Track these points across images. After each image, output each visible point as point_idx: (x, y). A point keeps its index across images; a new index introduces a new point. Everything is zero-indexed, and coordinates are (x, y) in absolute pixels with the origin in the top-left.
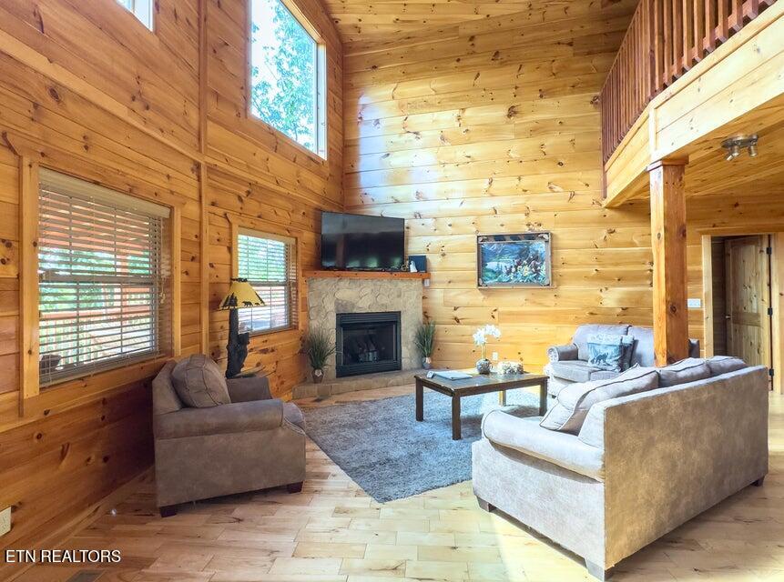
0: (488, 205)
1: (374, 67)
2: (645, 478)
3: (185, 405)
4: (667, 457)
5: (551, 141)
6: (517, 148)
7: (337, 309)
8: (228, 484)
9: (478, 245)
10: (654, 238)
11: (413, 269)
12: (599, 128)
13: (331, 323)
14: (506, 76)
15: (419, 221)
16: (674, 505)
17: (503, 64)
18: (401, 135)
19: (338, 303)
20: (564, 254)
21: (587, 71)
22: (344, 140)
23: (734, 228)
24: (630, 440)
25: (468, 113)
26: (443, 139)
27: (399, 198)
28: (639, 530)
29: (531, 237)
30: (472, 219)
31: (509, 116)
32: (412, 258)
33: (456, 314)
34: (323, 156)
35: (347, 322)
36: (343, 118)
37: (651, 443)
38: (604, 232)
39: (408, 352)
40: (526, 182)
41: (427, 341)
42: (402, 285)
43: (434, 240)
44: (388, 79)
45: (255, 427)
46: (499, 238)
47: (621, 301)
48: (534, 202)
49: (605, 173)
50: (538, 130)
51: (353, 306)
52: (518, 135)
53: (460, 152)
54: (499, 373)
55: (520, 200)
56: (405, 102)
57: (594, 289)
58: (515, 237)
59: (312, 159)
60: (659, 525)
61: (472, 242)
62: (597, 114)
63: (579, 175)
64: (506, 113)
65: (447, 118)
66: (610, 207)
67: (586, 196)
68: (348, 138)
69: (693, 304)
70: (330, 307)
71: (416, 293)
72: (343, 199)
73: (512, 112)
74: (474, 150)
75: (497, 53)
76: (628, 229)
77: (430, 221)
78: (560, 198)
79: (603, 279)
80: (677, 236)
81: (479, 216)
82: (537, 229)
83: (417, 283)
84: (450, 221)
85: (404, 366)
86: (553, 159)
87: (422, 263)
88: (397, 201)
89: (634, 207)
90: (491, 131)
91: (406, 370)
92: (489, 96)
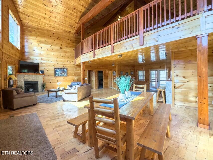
0: (56, 63)
1: (31, 32)
2: (81, 93)
3: (18, 94)
4: (82, 92)
5: (67, 54)
6: (62, 54)
7: (24, 80)
8: (26, 105)
9: (55, 69)
10: (81, 70)
11: (41, 73)
12: (74, 54)
13: (23, 83)
14: (60, 42)
15: (42, 64)
16: (83, 96)
17: (59, 40)
18: (38, 47)
19: (24, 79)
20: (69, 72)
21: (73, 45)
22: (22, 45)
23: (90, 69)
24: (79, 90)
25: (52, 46)
26: (47, 50)
27: (37, 59)
28: (80, 98)
29: (64, 69)
30: (53, 65)
31: (60, 49)
32: (40, 71)
33: (50, 81)
34: (19, 49)
35: (26, 83)
36: (22, 40)
37: (81, 90)
38: (75, 69)
39: (40, 89)
40: (63, 60)
41: (44, 86)
42: (38, 76)
43: (45, 68)
44: (35, 35)
45: (30, 96)
46: (58, 68)
47: (77, 79)
48: (64, 63)
49: (75, 60)
50: (65, 52)
51: (28, 80)
52: (62, 52)
53: (51, 53)
54: (61, 89)
55: (62, 63)
56: (39, 41)
57: (73, 77)
58: (61, 69)
59: (17, 49)
60: (82, 98)
61: (53, 69)
62: (74, 52)
63: (71, 60)
64: (60, 48)
65: (48, 46)
66: (76, 65)
67: (72, 63)
68: (23, 45)
69: (86, 79)
70: (23, 80)
71: (41, 77)
72: (22, 58)
73: (61, 48)
74: (54, 53)
75: (58, 38)
76: (78, 69)
77: (45, 64)
78: (68, 63)
79: (75, 75)
80: (84, 71)
81: (55, 64)
82: (65, 67)
83: (42, 75)
84: (49, 65)
85: (39, 91)
86: (68, 57)
87: (43, 72)
88: (37, 60)
89: (79, 66)
90: (57, 51)
91: (40, 92)
92: (57, 44)
